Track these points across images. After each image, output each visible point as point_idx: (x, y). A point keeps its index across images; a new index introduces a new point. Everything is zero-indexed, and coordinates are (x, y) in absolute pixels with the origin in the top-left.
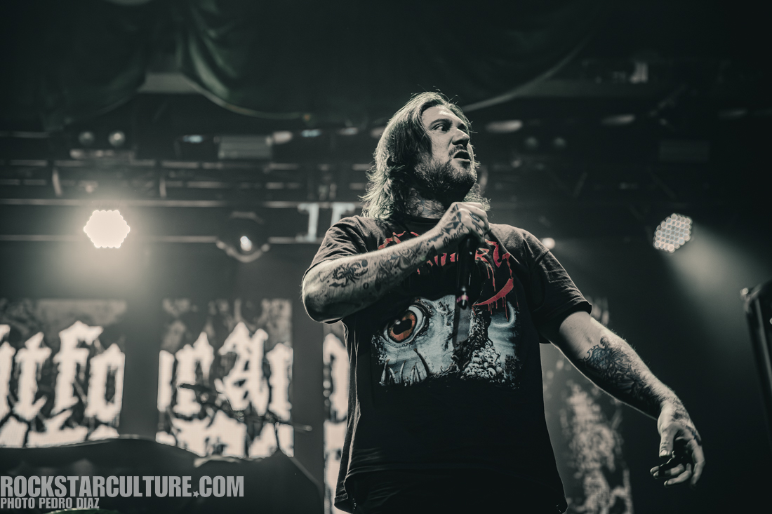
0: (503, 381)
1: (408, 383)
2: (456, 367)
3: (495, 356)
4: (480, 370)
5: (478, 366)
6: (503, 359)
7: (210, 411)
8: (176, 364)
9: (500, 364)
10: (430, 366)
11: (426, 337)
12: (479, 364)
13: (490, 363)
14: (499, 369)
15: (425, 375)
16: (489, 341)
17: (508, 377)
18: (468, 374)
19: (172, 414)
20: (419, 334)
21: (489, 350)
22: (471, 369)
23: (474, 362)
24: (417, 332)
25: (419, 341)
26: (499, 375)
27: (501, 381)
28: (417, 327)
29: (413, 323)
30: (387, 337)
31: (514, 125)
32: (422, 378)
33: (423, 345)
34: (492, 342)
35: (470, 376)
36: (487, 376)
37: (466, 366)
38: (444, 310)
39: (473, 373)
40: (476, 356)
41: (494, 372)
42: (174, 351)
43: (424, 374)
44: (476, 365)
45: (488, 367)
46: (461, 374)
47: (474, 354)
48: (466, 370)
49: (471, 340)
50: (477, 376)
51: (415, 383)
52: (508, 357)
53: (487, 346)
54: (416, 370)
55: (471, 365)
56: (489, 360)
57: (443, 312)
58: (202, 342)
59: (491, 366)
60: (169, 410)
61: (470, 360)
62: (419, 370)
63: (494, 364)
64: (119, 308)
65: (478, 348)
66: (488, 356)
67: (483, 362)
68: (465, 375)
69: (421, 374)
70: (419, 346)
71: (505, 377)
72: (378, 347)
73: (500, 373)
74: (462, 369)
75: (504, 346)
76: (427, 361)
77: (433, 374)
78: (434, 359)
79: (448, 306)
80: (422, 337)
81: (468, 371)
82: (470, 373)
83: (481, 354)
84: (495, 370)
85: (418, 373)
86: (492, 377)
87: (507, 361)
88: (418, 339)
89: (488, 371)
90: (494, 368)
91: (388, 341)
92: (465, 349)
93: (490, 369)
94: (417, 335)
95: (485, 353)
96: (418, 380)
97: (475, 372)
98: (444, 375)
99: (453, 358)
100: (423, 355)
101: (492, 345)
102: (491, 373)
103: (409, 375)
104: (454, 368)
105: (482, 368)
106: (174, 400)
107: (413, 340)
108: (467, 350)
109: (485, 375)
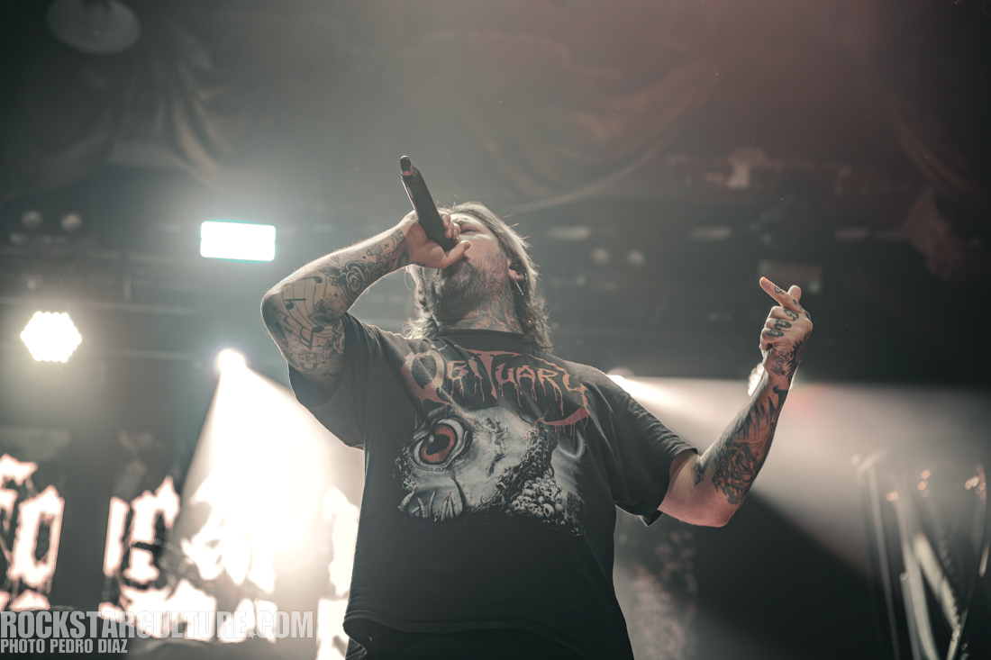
0: (563, 522)
1: (439, 518)
2: (501, 498)
3: (554, 490)
4: (532, 505)
5: (530, 499)
6: (563, 495)
7: (171, 579)
8: (130, 516)
9: (560, 501)
10: (467, 496)
11: (468, 460)
12: (532, 497)
13: (547, 497)
14: (559, 506)
15: (461, 508)
16: (550, 470)
17: (570, 520)
18: (516, 508)
19: (121, 579)
20: (459, 457)
21: (549, 480)
22: (521, 503)
23: (526, 495)
24: (457, 454)
25: (458, 466)
26: (558, 515)
27: (559, 522)
28: (456, 447)
29: (452, 443)
30: (418, 459)
31: (580, 233)
32: (457, 513)
33: (462, 470)
34: (553, 471)
35: (518, 510)
36: (541, 514)
37: (515, 498)
38: (494, 428)
39: (523, 508)
40: (528, 488)
41: (551, 509)
42: (129, 499)
43: (459, 507)
44: (527, 498)
45: (544, 502)
46: (506, 507)
47: (526, 484)
48: (514, 503)
49: (525, 466)
50: (528, 512)
51: (447, 518)
52: (570, 495)
53: (546, 476)
54: (450, 502)
55: (520, 497)
56: (547, 493)
57: (491, 430)
58: (167, 489)
59: (547, 501)
60: (117, 575)
61: (520, 492)
62: (454, 502)
63: (552, 499)
64: (61, 438)
65: (533, 478)
66: (545, 488)
67: (538, 496)
68: (512, 509)
69: (456, 508)
70: (457, 473)
71: (565, 517)
72: (404, 469)
73: (560, 512)
74: (509, 501)
75: (567, 480)
76: (465, 490)
77: (470, 507)
78: (473, 487)
79: (498, 424)
80: (463, 461)
81: (517, 505)
82: (519, 507)
83: (535, 486)
84: (554, 506)
85: (453, 506)
86: (548, 515)
87: (569, 499)
88: (457, 464)
89: (542, 507)
90: (553, 504)
91: (418, 465)
92: (515, 476)
93: (546, 506)
94: (456, 458)
95: (541, 484)
96: (452, 515)
97: (526, 507)
98: (483, 508)
99: (499, 487)
100: (461, 483)
101: (553, 476)
102: (547, 510)
103: (441, 508)
104: (499, 499)
105: (534, 502)
106: (125, 562)
107: (451, 464)
108: (517, 478)
109: (538, 512)
